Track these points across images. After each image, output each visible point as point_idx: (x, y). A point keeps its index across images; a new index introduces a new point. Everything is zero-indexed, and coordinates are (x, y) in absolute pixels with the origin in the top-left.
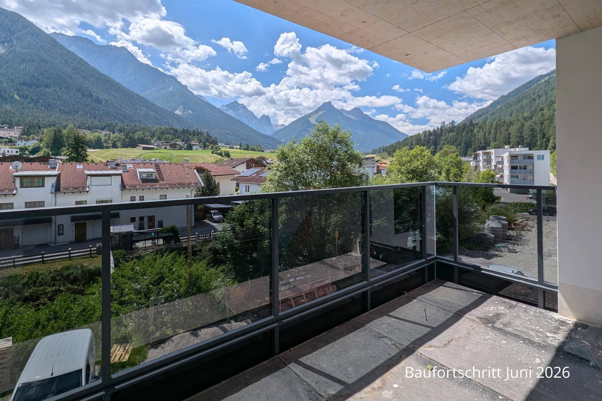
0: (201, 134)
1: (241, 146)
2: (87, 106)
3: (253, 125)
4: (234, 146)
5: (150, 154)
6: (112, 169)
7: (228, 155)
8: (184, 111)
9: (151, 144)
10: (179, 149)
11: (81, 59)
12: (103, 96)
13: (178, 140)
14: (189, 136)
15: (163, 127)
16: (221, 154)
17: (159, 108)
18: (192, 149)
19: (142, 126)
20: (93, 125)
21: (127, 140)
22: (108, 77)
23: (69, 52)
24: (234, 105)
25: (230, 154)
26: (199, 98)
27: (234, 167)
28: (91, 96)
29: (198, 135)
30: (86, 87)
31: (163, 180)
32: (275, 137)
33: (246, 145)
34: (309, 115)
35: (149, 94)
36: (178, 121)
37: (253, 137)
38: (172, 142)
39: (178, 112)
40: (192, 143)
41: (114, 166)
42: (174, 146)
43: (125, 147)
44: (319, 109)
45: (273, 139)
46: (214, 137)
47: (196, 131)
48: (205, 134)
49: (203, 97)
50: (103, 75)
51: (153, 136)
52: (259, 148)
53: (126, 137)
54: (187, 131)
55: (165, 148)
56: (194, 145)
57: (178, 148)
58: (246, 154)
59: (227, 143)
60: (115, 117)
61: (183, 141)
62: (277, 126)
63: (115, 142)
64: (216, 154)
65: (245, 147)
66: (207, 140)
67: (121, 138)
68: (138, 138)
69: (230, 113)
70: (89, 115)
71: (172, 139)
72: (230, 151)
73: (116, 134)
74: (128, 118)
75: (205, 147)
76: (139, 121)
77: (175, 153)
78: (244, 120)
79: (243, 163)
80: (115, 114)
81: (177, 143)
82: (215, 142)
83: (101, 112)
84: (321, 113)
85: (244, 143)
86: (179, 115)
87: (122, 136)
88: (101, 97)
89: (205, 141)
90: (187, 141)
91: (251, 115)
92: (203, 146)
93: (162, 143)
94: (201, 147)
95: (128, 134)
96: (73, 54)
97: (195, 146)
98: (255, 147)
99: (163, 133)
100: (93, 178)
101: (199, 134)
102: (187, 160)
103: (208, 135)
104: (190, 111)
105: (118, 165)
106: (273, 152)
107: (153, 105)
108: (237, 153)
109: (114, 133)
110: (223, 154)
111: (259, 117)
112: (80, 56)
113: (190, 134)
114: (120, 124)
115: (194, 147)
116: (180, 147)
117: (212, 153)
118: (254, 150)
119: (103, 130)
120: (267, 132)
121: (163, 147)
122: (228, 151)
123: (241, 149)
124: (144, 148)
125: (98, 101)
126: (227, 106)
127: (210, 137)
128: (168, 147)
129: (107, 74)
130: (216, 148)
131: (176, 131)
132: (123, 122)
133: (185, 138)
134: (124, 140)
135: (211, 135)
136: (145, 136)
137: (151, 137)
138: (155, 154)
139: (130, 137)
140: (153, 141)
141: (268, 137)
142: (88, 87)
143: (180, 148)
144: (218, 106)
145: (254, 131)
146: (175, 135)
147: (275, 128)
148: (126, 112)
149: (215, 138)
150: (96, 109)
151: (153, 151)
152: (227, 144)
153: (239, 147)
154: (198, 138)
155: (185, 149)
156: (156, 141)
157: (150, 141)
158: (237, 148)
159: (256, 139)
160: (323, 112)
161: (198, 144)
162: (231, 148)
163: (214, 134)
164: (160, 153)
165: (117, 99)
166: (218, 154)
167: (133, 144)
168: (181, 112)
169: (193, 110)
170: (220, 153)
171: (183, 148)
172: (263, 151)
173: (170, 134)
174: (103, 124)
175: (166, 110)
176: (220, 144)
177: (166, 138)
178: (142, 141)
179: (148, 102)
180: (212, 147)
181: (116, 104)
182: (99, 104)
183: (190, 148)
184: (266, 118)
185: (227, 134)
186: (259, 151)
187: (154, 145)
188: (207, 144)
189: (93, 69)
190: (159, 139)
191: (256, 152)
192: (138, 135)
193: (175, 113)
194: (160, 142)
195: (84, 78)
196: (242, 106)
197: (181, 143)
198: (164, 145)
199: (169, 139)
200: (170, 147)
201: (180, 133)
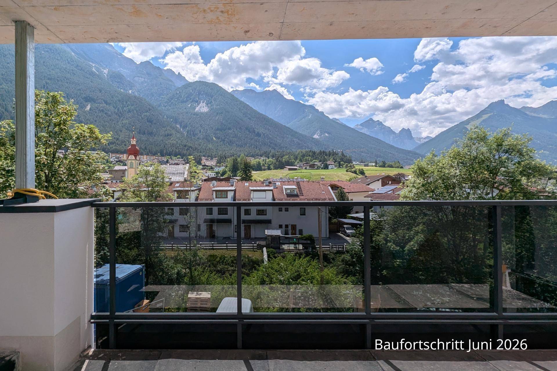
0: (336, 154)
1: (376, 163)
2: (252, 139)
3: (390, 140)
4: (369, 164)
5: (294, 174)
6: (267, 186)
7: (362, 173)
8: (321, 135)
9: (295, 166)
10: (316, 169)
11: (248, 105)
12: (261, 130)
13: (316, 161)
14: (326, 157)
15: (304, 151)
16: (355, 172)
17: (301, 135)
18: (328, 169)
19: (288, 151)
20: (256, 153)
21: (277, 163)
22: (265, 116)
23: (241, 102)
24: (370, 123)
25: (365, 172)
26: (334, 121)
27: (368, 185)
28: (254, 132)
29: (333, 155)
30: (251, 126)
31: (303, 195)
32: (418, 152)
33: (383, 162)
34: (468, 122)
35: (293, 124)
36: (316, 145)
37: (391, 153)
38: (311, 163)
39: (316, 136)
40: (328, 163)
41: (268, 184)
42: (312, 167)
43: (276, 169)
44: (483, 112)
46: (348, 156)
47: (332, 151)
48: (340, 154)
49: (337, 120)
50: (261, 114)
51: (296, 158)
52: (397, 165)
53: (277, 161)
54: (324, 152)
55: (306, 168)
56: (329, 164)
57: (316, 168)
59: (362, 161)
60: (269, 146)
61: (320, 162)
62: (420, 139)
63: (269, 165)
64: (350, 172)
65: (381, 164)
66: (342, 160)
67: (273, 162)
68: (285, 161)
69: (365, 131)
70: (253, 146)
71: (311, 160)
72: (365, 168)
73: (270, 159)
74: (278, 145)
75: (340, 166)
76: (286, 147)
77: (314, 172)
78: (380, 137)
79: (378, 180)
80: (269, 143)
81: (316, 163)
82: (350, 161)
83: (260, 143)
84: (485, 117)
85: (380, 160)
86: (317, 139)
87: (273, 160)
89: (340, 160)
90: (323, 161)
91: (389, 131)
92: (338, 165)
93: (303, 164)
94: (336, 166)
95: (278, 158)
96: (244, 103)
98: (393, 164)
99: (303, 156)
100: (255, 193)
101: (334, 154)
102: (323, 178)
103: (343, 154)
104: (327, 135)
105: (270, 183)
107: (296, 133)
108: (371, 170)
109: (268, 158)
110: (358, 172)
111: (397, 132)
112: (247, 103)
113: (326, 155)
114: (273, 151)
115: (330, 167)
116: (317, 167)
117: (347, 171)
118: (391, 166)
119: (262, 157)
120: (408, 146)
121: (304, 168)
122: (362, 169)
123: (376, 166)
124: (290, 169)
125: (258, 135)
126: (361, 125)
127: (345, 157)
128: (308, 167)
129: (264, 113)
130: (351, 166)
131: (314, 153)
132: (275, 149)
133: (322, 159)
134: (275, 163)
135: (345, 155)
136: (290, 159)
137: (295, 159)
138: (297, 173)
139: (280, 161)
140: (296, 163)
141: (409, 152)
143: (318, 168)
145: (392, 147)
146: (314, 157)
147: (419, 142)
148: (277, 141)
149: (350, 157)
150: (257, 141)
151: (296, 171)
152: (362, 162)
153: (374, 164)
154: (334, 158)
155: (322, 169)
156: (298, 163)
157: (294, 163)
158: (372, 166)
159: (394, 155)
160: (489, 115)
161: (333, 163)
162: (365, 166)
163: (348, 153)
164: (301, 172)
165: (270, 131)
166: (352, 172)
167: (280, 166)
168: (319, 136)
169: (329, 133)
170: (354, 171)
171: (320, 167)
172: (402, 168)
173: (310, 156)
174: (262, 152)
175: (306, 136)
176: (354, 163)
177: (306, 159)
178: (289, 163)
179: (292, 130)
180: (347, 165)
181: (270, 136)
182: (259, 137)
183: (326, 167)
184: (406, 133)
185: (362, 152)
186: (398, 167)
188: (341, 163)
189: (255, 111)
190: (301, 160)
191: (394, 169)
192: (285, 158)
193: (314, 137)
194: (301, 164)
195: (250, 119)
196: (377, 123)
197: (319, 164)
198: (305, 166)
199: (309, 160)
200: (310, 167)
201: (318, 155)
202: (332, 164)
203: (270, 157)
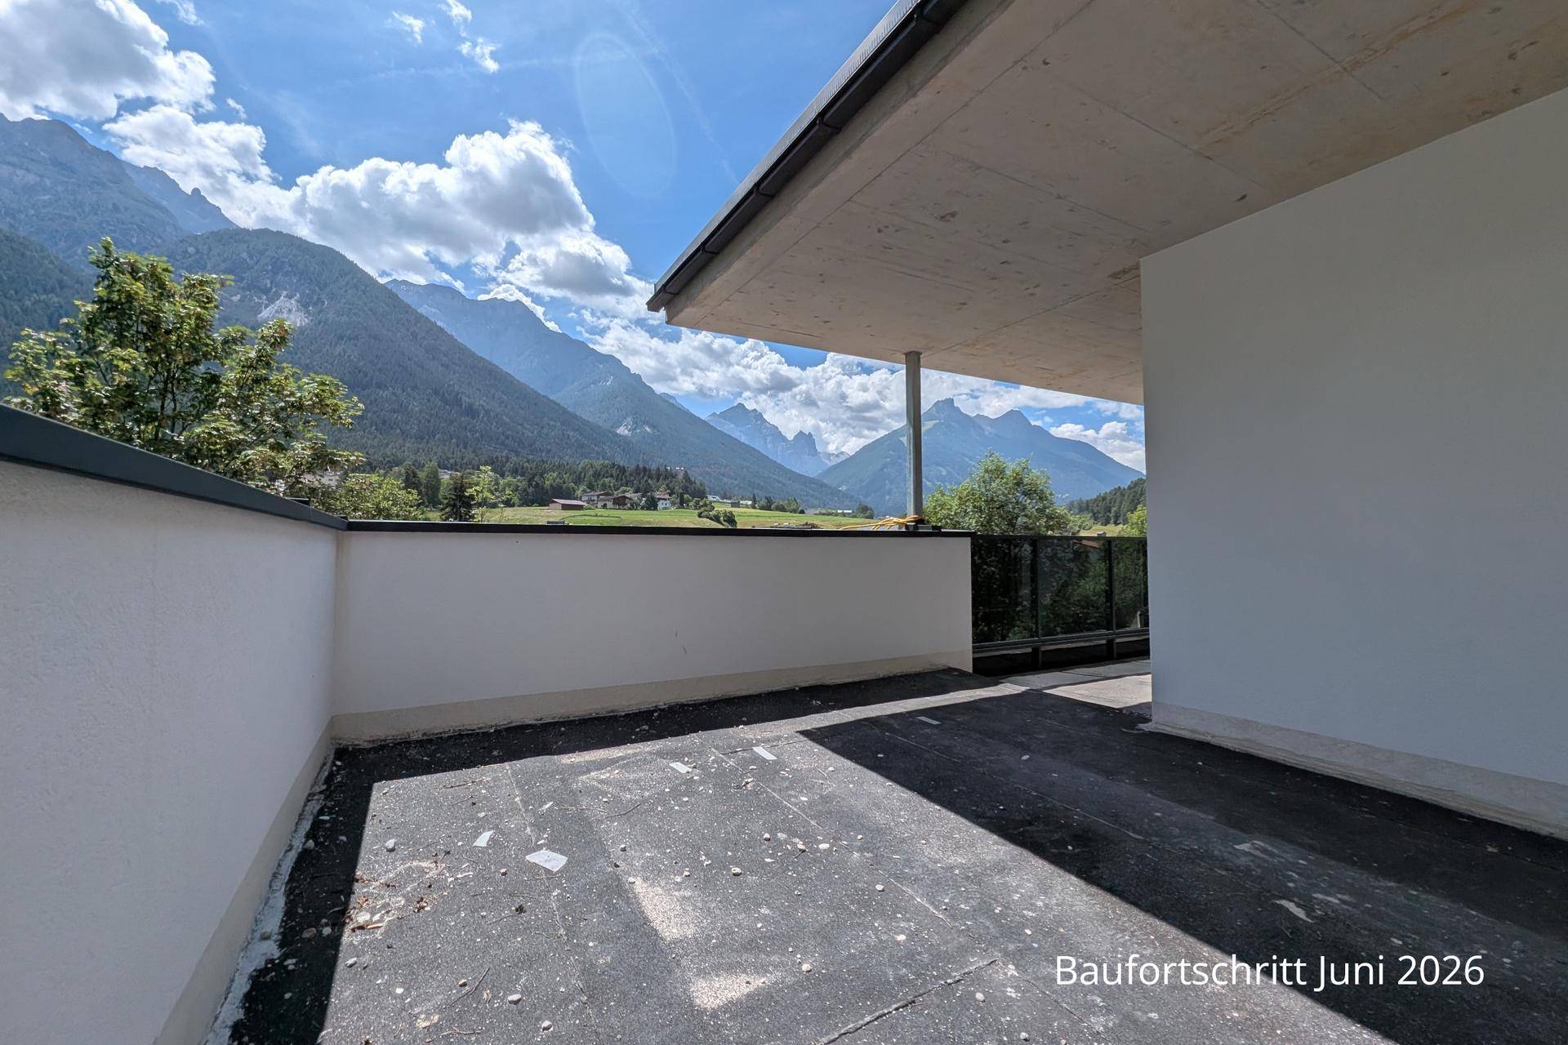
0: (673, 477)
1: (754, 501)
2: (452, 422)
3: (777, 454)
4: (741, 502)
5: (578, 518)
7: (731, 520)
8: (635, 429)
9: (576, 499)
10: (630, 509)
11: (441, 329)
12: (480, 402)
13: (628, 489)
14: (649, 481)
15: (598, 463)
16: (716, 519)
17: (586, 423)
18: (655, 508)
19: (556, 461)
20: (465, 461)
21: (531, 490)
22: (490, 363)
23: (419, 318)
24: (738, 412)
25: (736, 519)
26: (665, 399)
28: (459, 402)
29: (666, 478)
30: (449, 385)
32: (825, 481)
33: (766, 498)
35: (565, 396)
37: (779, 482)
38: (617, 494)
39: (622, 431)
40: (657, 495)
42: (620, 503)
43: (527, 506)
45: (823, 485)
46: (698, 482)
47: (662, 469)
48: (680, 476)
49: (672, 397)
50: (480, 359)
51: (578, 480)
52: (794, 507)
53: (530, 485)
54: (645, 469)
55: (604, 506)
56: (659, 499)
57: (629, 505)
58: (770, 517)
59: (725, 494)
60: (503, 444)
61: (636, 492)
62: (829, 455)
64: (708, 518)
65: (763, 502)
66: (686, 489)
67: (518, 486)
68: (551, 486)
69: (729, 428)
70: (455, 441)
71: (614, 485)
72: (735, 510)
73: (509, 478)
74: (526, 444)
75: (682, 503)
76: (549, 451)
77: (625, 515)
78: (758, 445)
80: (503, 437)
81: (628, 495)
82: (701, 494)
83: (477, 434)
84: (928, 425)
85: (761, 495)
86: (625, 437)
87: (520, 481)
88: (477, 403)
89: (681, 491)
90: (645, 491)
91: (775, 433)
92: (678, 501)
93: (598, 496)
94: (673, 504)
95: (533, 478)
96: (427, 319)
97: (662, 501)
98: (785, 503)
99: (597, 475)
101: (669, 476)
103: (686, 477)
104: (647, 428)
106: (824, 514)
107: (575, 417)
108: (748, 516)
109: (503, 476)
110: (722, 519)
111: (790, 436)
112: (439, 324)
113: (650, 477)
114: (514, 458)
115: (661, 505)
116: (632, 505)
117: (700, 516)
118: (782, 509)
120: (808, 468)
121: (600, 504)
122: (731, 513)
123: (754, 508)
124: (565, 507)
125: (471, 412)
126: (722, 415)
127: (691, 483)
128: (610, 504)
129: (488, 358)
130: (705, 505)
131: (623, 470)
132: (517, 454)
133: (641, 486)
134: (525, 490)
135: (692, 478)
136: (564, 483)
137: (575, 483)
138: (587, 518)
139: (537, 484)
140: (579, 493)
141: (811, 481)
142: (453, 385)
143: (633, 507)
144: (703, 415)
145: (780, 467)
146: (622, 479)
147: (827, 461)
148: (523, 434)
149: (701, 485)
150: (469, 427)
151: (581, 512)
152: (723, 497)
153: (750, 503)
154: (667, 485)
155: (642, 508)
156: (584, 491)
157: (574, 491)
158: (747, 506)
159: (784, 485)
161: (667, 496)
162: (734, 505)
163: (697, 476)
164: (596, 516)
165: (506, 407)
166: (711, 519)
167: (540, 499)
168: (629, 431)
169: (653, 426)
170: (715, 516)
171: (638, 505)
172: (802, 512)
173: (612, 476)
175: (599, 428)
176: (710, 498)
177: (604, 485)
178: (560, 492)
179: (565, 411)
180: (697, 503)
181: (504, 417)
182: (473, 418)
183: (652, 505)
184: (806, 440)
185: (723, 475)
186: (795, 511)
187: (581, 500)
188: (685, 496)
189: (463, 350)
190: (591, 487)
191: (788, 514)
192: (550, 479)
193: (618, 432)
194: (594, 495)
195: (447, 367)
196: (753, 414)
197: (635, 497)
198: (602, 500)
199: (610, 487)
200: (614, 504)
201: (631, 475)
202: (666, 500)
203: (507, 473)
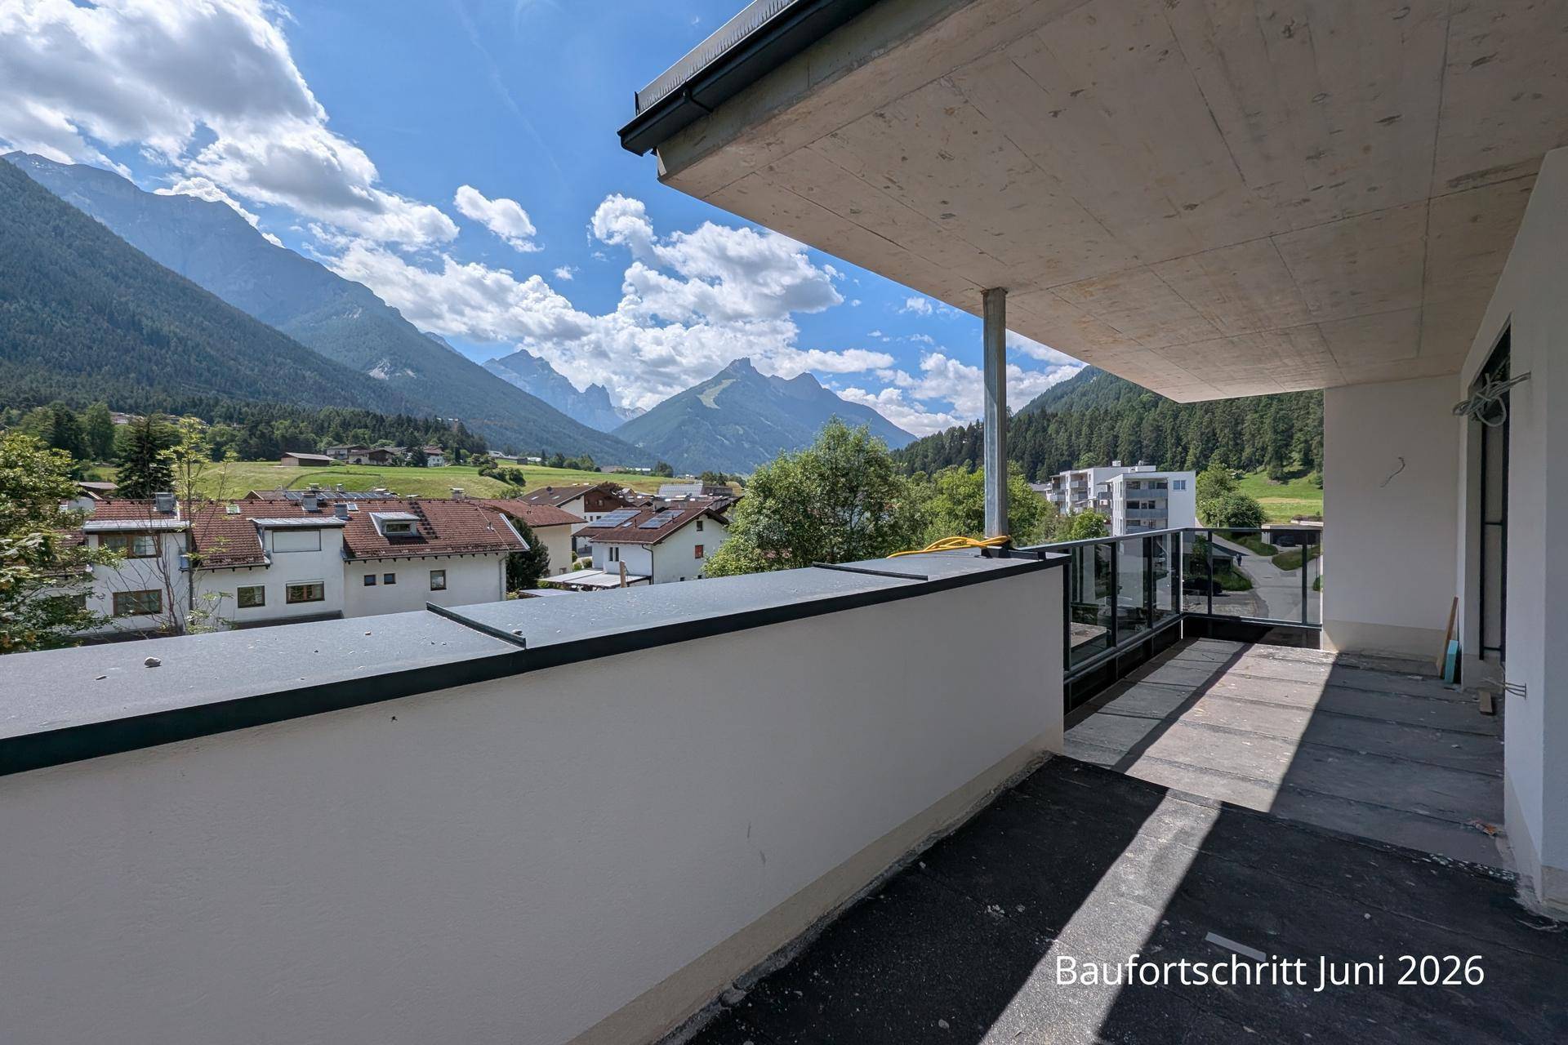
0: (445, 429)
1: (544, 457)
2: (127, 351)
3: (567, 407)
4: (529, 459)
5: (325, 475)
7: (518, 479)
8: (394, 372)
9: (319, 453)
10: (392, 465)
12: (170, 326)
13: (388, 442)
14: (416, 433)
15: (347, 411)
16: (501, 477)
17: (327, 362)
18: (425, 465)
19: (288, 406)
20: (151, 402)
21: (254, 441)
24: (521, 360)
25: (523, 477)
26: (430, 339)
28: (136, 325)
29: (437, 430)
30: (121, 303)
32: (621, 437)
33: (557, 455)
34: (701, 389)
36: (380, 396)
37: (570, 437)
38: (373, 447)
39: (377, 373)
40: (426, 449)
42: (379, 458)
43: (250, 459)
44: (723, 375)
45: (618, 442)
46: (476, 437)
47: (431, 420)
48: (455, 429)
49: (441, 338)
50: (168, 271)
51: (321, 430)
52: (587, 464)
53: (252, 435)
54: (409, 420)
55: (358, 462)
56: (430, 454)
57: (390, 461)
59: (510, 450)
60: (208, 382)
61: (399, 445)
62: (624, 410)
63: (219, 445)
64: (490, 475)
65: (554, 459)
66: (462, 443)
67: (235, 436)
68: (283, 436)
69: (509, 376)
70: (132, 375)
71: (371, 439)
72: (521, 468)
73: (220, 426)
74: (243, 384)
75: (458, 459)
76: (276, 394)
77: (388, 473)
78: (545, 396)
79: (577, 498)
80: (207, 374)
81: (387, 449)
82: (481, 449)
83: (169, 369)
84: (726, 383)
85: (551, 451)
86: (382, 382)
87: (237, 430)
88: (165, 329)
89: (455, 445)
90: (410, 444)
91: (564, 384)
92: (453, 456)
93: (349, 450)
94: (447, 460)
95: (256, 426)
97: (432, 457)
98: (578, 460)
99: (345, 425)
101: (441, 428)
103: (462, 429)
104: (410, 373)
107: (312, 353)
108: (537, 475)
109: (212, 422)
110: (507, 477)
111: (582, 389)
113: (417, 428)
114: (225, 401)
115: (431, 461)
116: (394, 460)
117: (481, 474)
118: (576, 467)
119: (181, 415)
120: (601, 424)
121: (351, 460)
122: (518, 470)
123: (544, 465)
124: (303, 463)
125: (157, 339)
126: (502, 361)
127: (468, 436)
128: (365, 460)
130: (487, 462)
131: (380, 420)
132: (231, 396)
133: (405, 439)
134: (245, 441)
135: (469, 432)
136: (300, 433)
137: (317, 434)
138: (334, 475)
139: (263, 433)
140: (322, 445)
141: (606, 437)
142: (127, 303)
143: (396, 462)
144: (480, 361)
145: (572, 422)
146: (379, 431)
147: (622, 417)
148: (238, 370)
149: (481, 439)
150: (154, 359)
151: (328, 469)
152: (508, 453)
153: (538, 459)
154: (439, 439)
155: (408, 465)
156: (329, 444)
157: (316, 443)
158: (535, 463)
159: (575, 440)
160: (731, 381)
161: (439, 451)
162: (520, 462)
163: (474, 429)
164: (348, 473)
165: (210, 335)
166: (495, 477)
167: (271, 451)
168: (386, 374)
169: (416, 370)
170: (499, 474)
171: (402, 461)
172: (598, 470)
173: (366, 427)
174: (180, 400)
175: (345, 368)
176: (492, 454)
177: (356, 438)
178: (296, 444)
179: (296, 346)
180: (477, 459)
181: (208, 349)
182: (161, 347)
183: (420, 461)
184: (599, 394)
185: (506, 429)
186: (590, 469)
187: (327, 455)
188: (462, 451)
190: (339, 438)
192: (281, 428)
193: (371, 374)
194: (341, 448)
195: (114, 277)
196: (539, 363)
197: (399, 452)
198: (353, 455)
199: (364, 439)
200: (370, 459)
201: (391, 426)
202: (436, 455)
203: (217, 419)
